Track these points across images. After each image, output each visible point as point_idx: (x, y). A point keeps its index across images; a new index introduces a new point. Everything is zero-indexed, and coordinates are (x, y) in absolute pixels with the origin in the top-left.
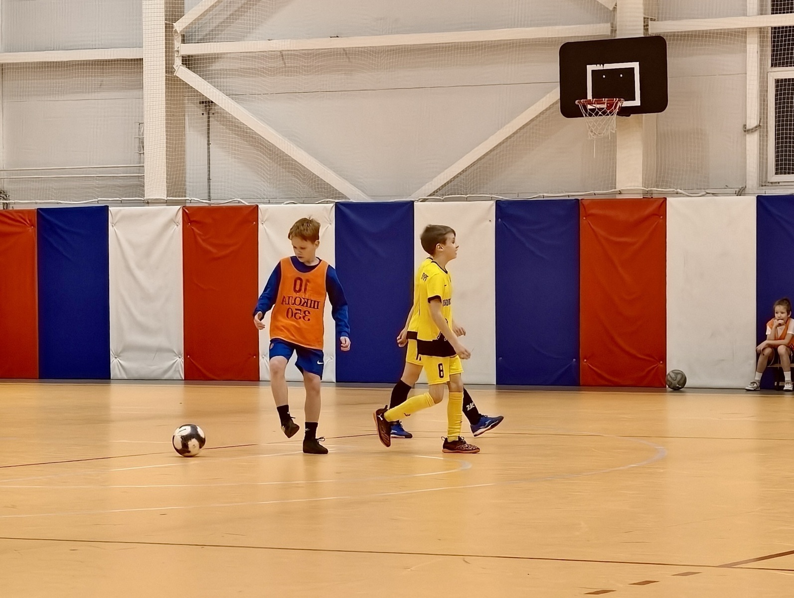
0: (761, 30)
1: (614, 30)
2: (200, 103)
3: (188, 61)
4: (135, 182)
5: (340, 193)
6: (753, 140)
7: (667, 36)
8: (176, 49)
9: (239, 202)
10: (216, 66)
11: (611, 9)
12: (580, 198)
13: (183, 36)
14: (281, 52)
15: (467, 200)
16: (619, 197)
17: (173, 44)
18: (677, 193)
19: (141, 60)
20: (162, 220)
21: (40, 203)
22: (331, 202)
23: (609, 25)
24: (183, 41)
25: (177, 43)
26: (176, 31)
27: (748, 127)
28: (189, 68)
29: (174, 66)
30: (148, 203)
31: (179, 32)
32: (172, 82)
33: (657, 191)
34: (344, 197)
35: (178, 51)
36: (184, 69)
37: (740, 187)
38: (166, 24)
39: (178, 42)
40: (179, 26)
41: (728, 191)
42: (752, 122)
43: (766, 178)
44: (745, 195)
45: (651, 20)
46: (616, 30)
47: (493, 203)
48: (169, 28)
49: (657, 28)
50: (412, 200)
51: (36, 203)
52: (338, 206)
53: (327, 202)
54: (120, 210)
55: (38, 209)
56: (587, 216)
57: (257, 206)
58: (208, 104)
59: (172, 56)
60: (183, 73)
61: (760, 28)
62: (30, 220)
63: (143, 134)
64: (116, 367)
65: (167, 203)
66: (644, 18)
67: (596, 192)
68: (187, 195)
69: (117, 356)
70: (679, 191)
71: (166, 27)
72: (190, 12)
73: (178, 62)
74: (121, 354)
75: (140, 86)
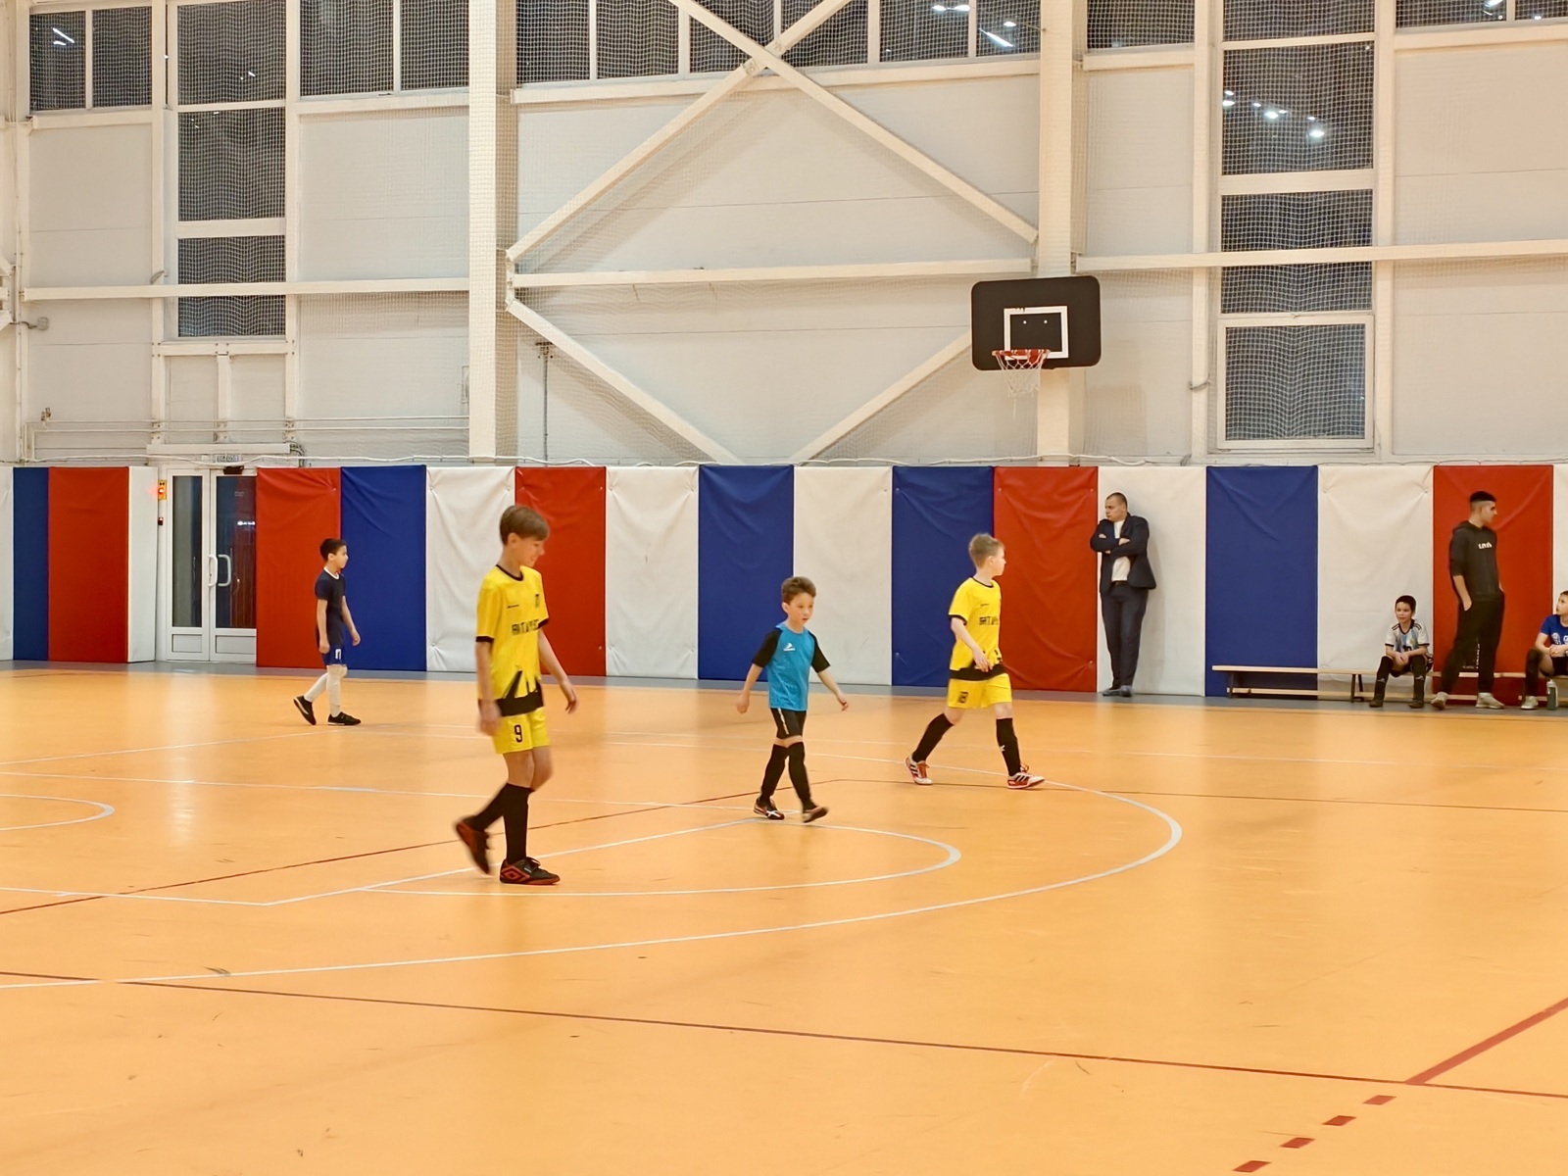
0: (1210, 270)
1: (1034, 267)
2: (537, 344)
3: (522, 294)
4: (458, 436)
5: (704, 454)
6: (1200, 399)
7: (1098, 275)
8: (508, 280)
9: (583, 463)
10: (555, 300)
11: (1032, 241)
12: (993, 465)
13: (517, 265)
14: (634, 286)
15: (856, 464)
16: (1040, 464)
17: (505, 274)
18: (1111, 461)
19: (467, 292)
20: (491, 482)
21: (344, 460)
22: (694, 465)
23: (1028, 261)
24: (517, 271)
25: (510, 275)
26: (509, 260)
27: (1194, 386)
28: (524, 303)
29: (506, 301)
30: (473, 462)
31: (512, 260)
32: (504, 318)
33: (1086, 459)
34: (707, 458)
35: (511, 283)
36: (517, 303)
37: (1185, 454)
38: (497, 251)
39: (511, 271)
40: (512, 253)
41: (1169, 459)
42: (1199, 378)
43: (1216, 445)
44: (1190, 464)
45: (1080, 255)
46: (1037, 267)
47: (889, 469)
48: (500, 255)
49: (1087, 266)
50: (791, 463)
51: (339, 460)
52: (702, 469)
53: (689, 465)
54: (440, 471)
55: (342, 468)
56: (1003, 487)
57: (605, 468)
58: (545, 345)
59: (504, 289)
60: (516, 308)
61: (1210, 268)
62: (332, 481)
63: (468, 379)
64: (434, 656)
65: (497, 462)
66: (1072, 253)
67: (1014, 458)
68: (519, 452)
69: (435, 643)
70: (1113, 458)
71: (497, 255)
72: (526, 237)
73: (510, 295)
74: (441, 642)
75: (465, 322)
